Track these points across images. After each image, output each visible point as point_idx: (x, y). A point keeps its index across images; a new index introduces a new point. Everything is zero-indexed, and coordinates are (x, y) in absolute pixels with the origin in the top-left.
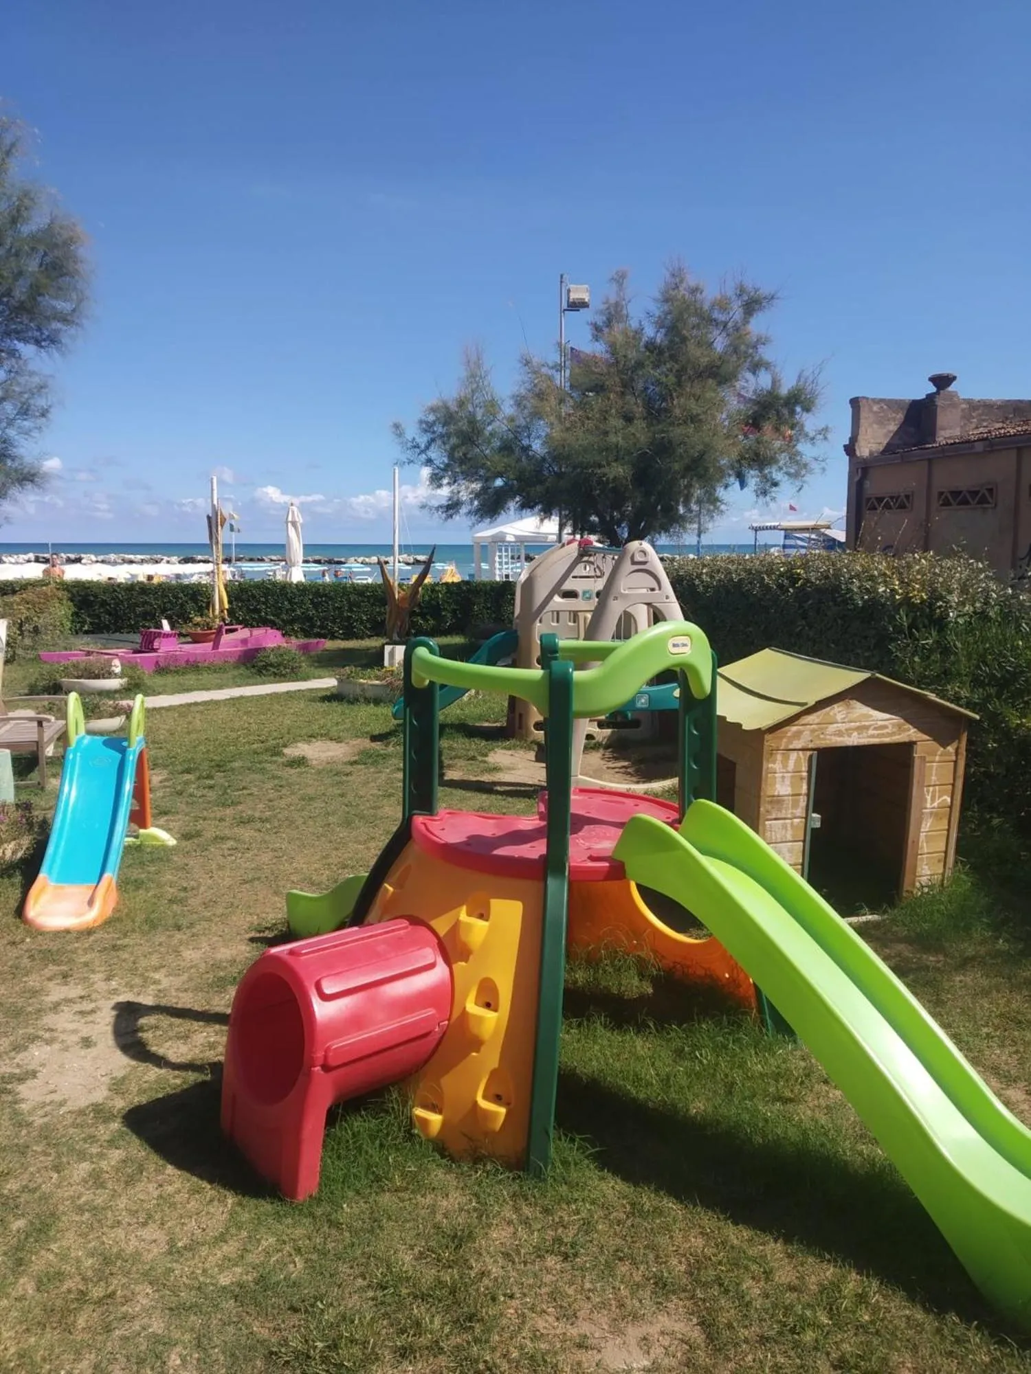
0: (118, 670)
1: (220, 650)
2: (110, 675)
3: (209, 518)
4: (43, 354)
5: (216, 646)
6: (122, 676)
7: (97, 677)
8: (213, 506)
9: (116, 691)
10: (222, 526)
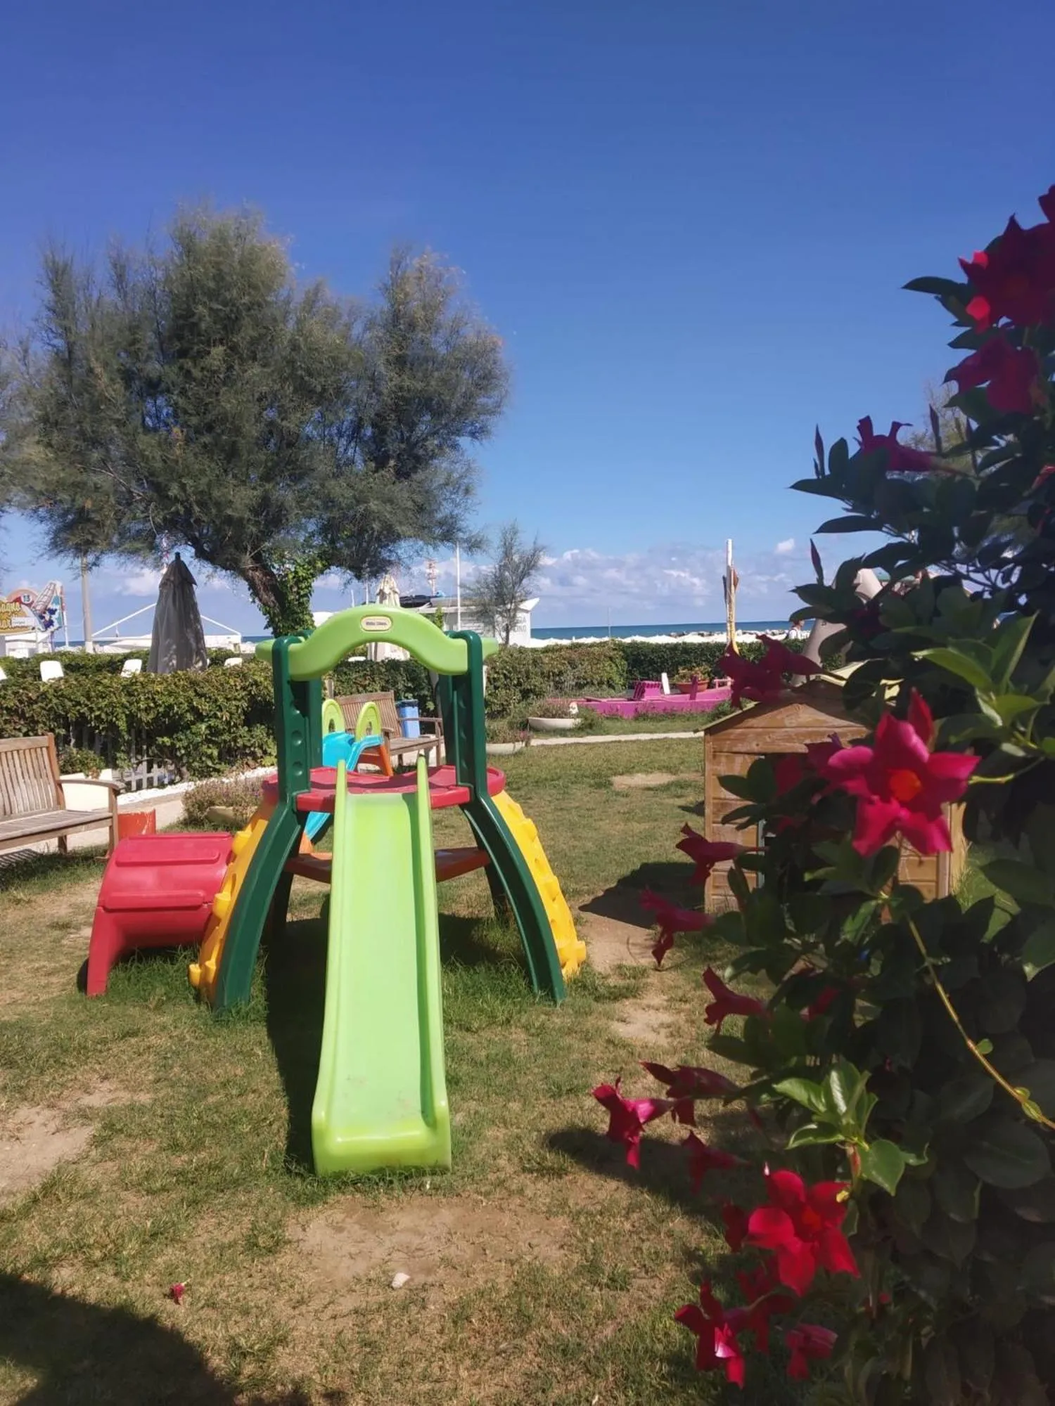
0: (575, 711)
1: (697, 700)
2: (564, 714)
3: (724, 578)
4: (477, 443)
5: (693, 697)
6: (577, 716)
7: (554, 716)
8: (728, 567)
9: (570, 730)
10: (735, 585)
